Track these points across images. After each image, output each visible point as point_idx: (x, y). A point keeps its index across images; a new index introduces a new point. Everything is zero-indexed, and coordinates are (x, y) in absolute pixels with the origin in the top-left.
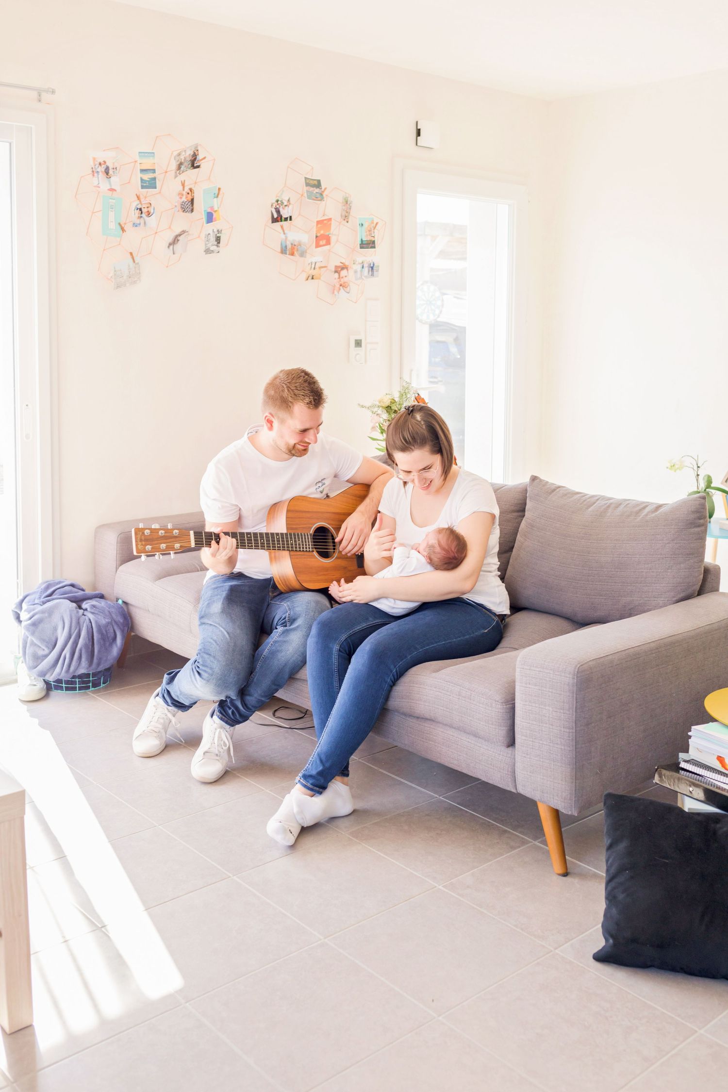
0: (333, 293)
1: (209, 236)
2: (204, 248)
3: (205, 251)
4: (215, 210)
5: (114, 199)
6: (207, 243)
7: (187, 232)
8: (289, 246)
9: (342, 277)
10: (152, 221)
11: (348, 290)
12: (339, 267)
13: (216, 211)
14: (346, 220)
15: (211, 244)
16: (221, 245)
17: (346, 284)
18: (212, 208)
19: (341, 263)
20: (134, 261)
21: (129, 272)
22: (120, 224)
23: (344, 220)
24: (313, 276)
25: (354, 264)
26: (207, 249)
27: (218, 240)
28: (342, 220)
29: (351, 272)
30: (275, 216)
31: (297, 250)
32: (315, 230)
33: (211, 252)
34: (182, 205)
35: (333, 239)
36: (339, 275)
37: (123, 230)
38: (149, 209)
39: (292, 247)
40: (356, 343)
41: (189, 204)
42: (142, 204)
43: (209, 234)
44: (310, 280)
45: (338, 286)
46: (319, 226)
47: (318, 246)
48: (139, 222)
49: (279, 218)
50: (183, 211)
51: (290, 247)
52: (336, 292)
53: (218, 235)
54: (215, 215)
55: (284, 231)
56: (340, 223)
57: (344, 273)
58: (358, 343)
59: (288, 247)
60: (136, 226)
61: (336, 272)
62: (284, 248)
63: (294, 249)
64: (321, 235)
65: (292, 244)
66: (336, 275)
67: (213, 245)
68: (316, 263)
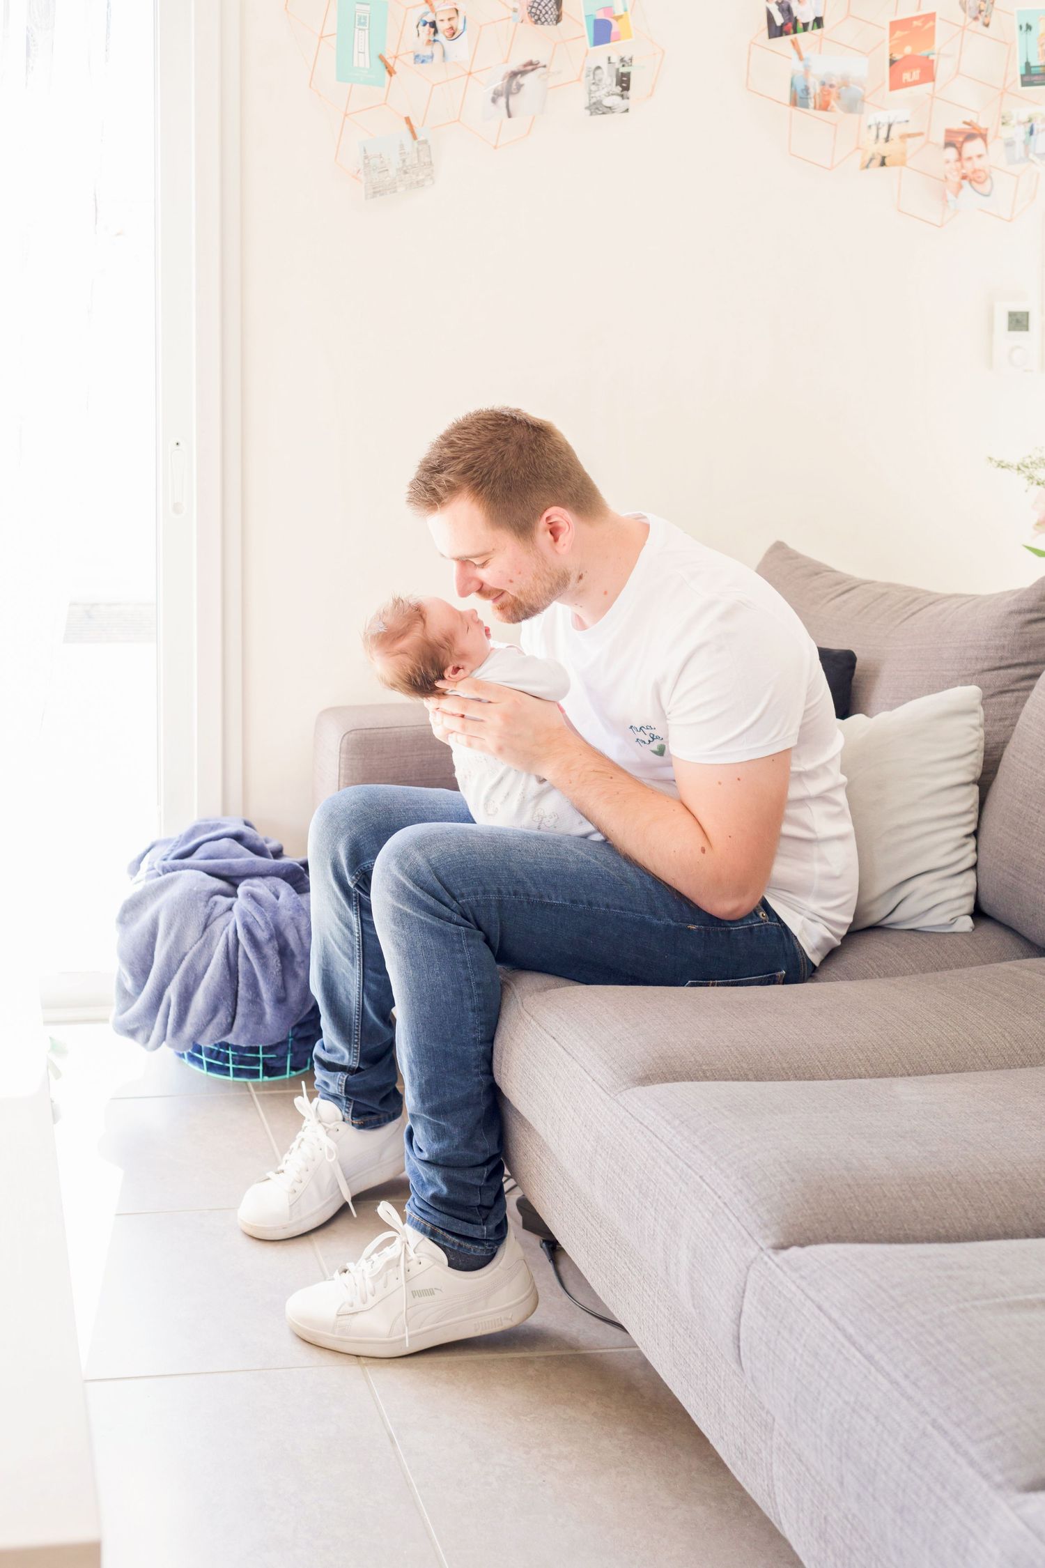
0: (944, 198)
1: (598, 72)
2: (584, 101)
3: (587, 108)
4: (617, 14)
5: (368, 4)
6: (594, 88)
7: (545, 66)
8: (815, 88)
9: (970, 158)
10: (459, 49)
11: (985, 188)
12: (959, 132)
13: (618, 18)
14: (981, 19)
15: (604, 92)
16: (630, 93)
17: (982, 175)
18: (608, 10)
19: (965, 123)
20: (415, 137)
21: (404, 161)
22: (381, 58)
23: (976, 19)
24: (884, 158)
25: (1003, 124)
26: (594, 104)
27: (623, 82)
28: (969, 20)
29: (996, 147)
30: (779, 20)
31: (839, 97)
32: (887, 44)
33: (605, 110)
34: (532, 7)
35: (943, 68)
36: (960, 154)
37: (391, 72)
38: (453, 23)
39: (822, 90)
40: (1010, 323)
41: (550, 5)
42: (433, 10)
43: (598, 68)
44: (876, 170)
45: (955, 178)
46: (899, 34)
47: (896, 84)
48: (429, 53)
49: (790, 25)
50: (536, 22)
51: (818, 91)
52: (950, 196)
53: (623, 70)
54: (616, 27)
55: (799, 53)
56: (964, 28)
57: (973, 148)
58: (1018, 321)
59: (812, 91)
60: (423, 62)
61: (948, 144)
62: (800, 93)
63: (829, 94)
64: (906, 57)
65: (823, 84)
66: (951, 153)
67: (609, 94)
68: (890, 126)
